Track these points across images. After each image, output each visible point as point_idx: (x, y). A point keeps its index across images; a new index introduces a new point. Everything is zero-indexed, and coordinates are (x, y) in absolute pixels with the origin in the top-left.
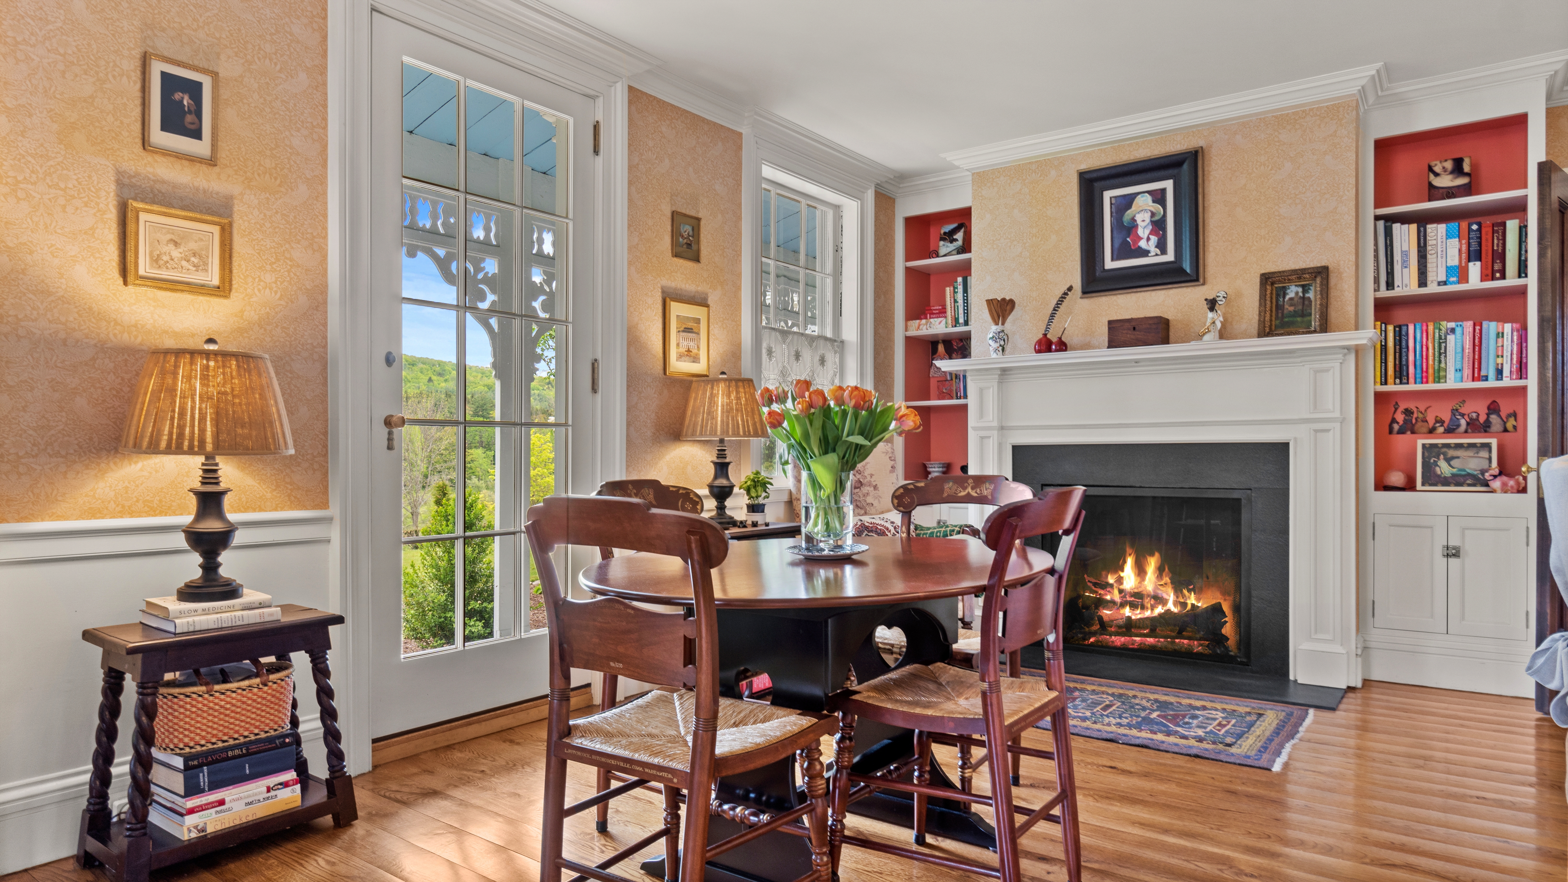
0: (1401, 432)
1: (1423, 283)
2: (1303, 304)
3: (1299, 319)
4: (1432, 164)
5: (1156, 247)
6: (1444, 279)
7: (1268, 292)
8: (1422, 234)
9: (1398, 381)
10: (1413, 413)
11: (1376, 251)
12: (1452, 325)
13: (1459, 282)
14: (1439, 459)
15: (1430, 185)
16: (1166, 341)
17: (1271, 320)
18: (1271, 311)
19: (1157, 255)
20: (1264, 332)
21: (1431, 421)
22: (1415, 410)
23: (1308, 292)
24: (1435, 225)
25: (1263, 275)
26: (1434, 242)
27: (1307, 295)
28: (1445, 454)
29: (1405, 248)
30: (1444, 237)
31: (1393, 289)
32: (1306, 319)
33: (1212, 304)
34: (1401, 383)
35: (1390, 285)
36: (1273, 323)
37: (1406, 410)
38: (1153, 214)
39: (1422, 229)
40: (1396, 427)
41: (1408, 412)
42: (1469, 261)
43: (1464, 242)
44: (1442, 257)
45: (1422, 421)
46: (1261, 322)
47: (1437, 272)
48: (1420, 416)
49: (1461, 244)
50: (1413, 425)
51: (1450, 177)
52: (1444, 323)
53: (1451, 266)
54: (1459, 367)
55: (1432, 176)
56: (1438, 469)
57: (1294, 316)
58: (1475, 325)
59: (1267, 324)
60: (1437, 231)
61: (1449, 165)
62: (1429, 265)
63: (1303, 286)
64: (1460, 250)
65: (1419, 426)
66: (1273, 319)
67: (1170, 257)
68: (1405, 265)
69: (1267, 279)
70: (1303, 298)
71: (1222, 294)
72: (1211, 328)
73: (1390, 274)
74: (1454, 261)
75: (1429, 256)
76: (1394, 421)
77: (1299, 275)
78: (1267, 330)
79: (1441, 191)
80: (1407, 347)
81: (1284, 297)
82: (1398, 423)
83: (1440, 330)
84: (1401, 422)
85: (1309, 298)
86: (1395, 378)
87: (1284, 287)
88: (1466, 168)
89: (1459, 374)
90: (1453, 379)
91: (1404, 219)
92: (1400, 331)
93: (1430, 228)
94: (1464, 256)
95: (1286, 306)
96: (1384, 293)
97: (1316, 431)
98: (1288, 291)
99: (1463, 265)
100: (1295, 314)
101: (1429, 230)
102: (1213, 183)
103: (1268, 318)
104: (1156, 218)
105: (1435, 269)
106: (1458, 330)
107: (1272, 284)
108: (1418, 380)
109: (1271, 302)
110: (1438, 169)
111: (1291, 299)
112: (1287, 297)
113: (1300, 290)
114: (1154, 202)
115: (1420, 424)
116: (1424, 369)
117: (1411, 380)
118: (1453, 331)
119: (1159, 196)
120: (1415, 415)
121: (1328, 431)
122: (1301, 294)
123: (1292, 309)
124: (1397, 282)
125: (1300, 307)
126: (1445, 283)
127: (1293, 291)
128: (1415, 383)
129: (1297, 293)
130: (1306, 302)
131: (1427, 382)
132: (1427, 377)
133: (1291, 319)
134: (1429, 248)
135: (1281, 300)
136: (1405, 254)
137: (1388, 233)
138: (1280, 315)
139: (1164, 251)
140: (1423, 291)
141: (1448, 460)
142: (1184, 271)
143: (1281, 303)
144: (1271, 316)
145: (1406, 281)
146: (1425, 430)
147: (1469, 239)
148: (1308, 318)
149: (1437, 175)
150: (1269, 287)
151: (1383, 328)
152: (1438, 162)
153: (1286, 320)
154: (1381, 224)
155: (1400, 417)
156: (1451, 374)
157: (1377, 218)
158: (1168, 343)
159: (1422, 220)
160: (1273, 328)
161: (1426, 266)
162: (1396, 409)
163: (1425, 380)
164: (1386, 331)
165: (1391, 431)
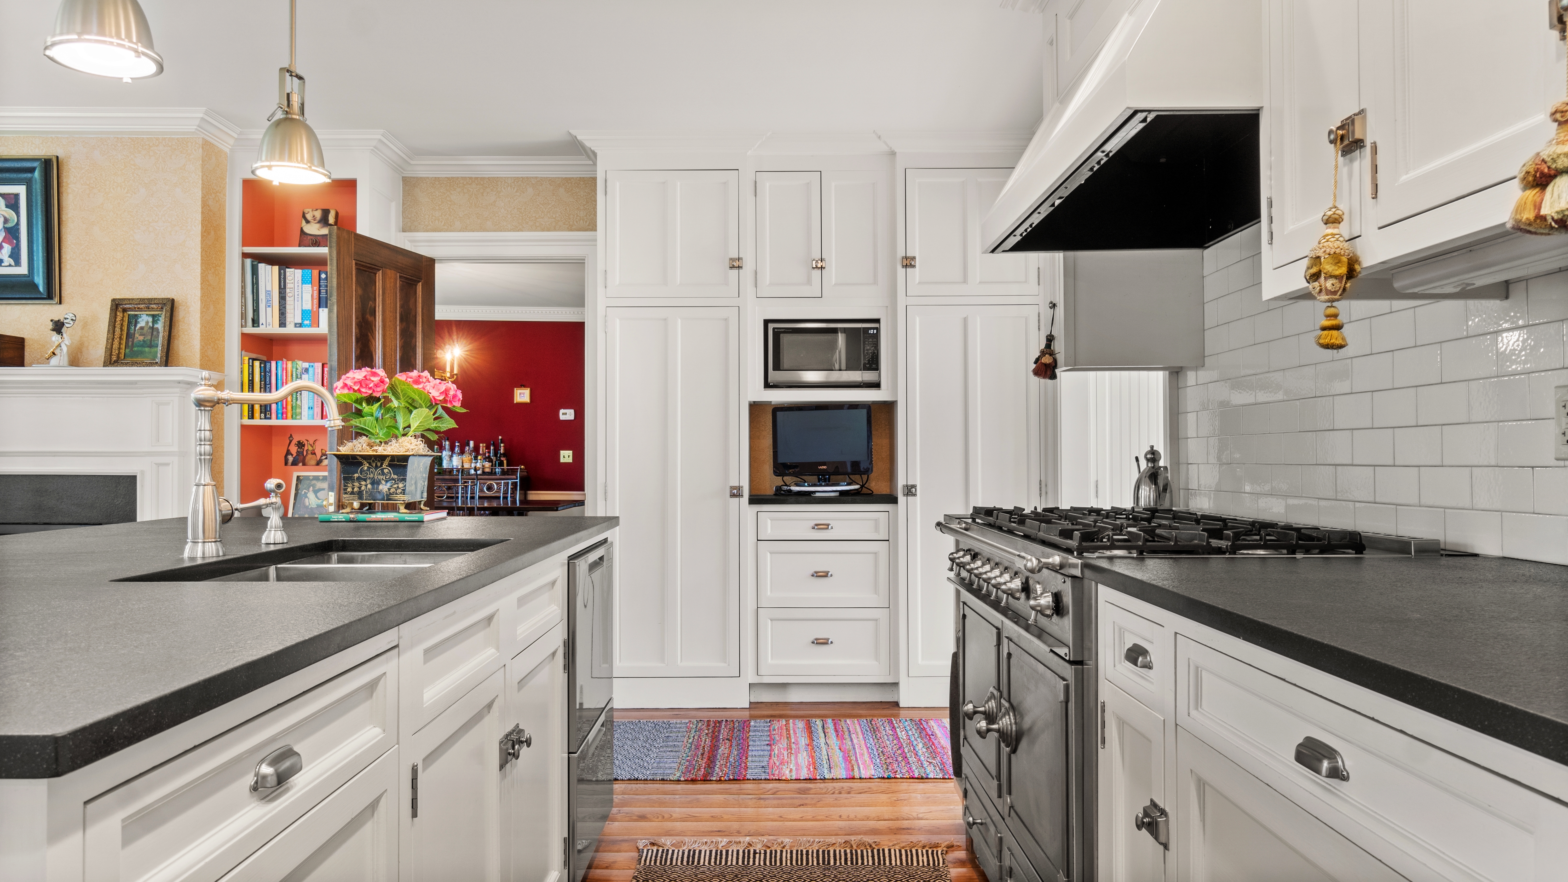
0: (295, 463)
1: (282, 324)
2: (152, 334)
3: (147, 349)
4: (306, 211)
5: (10, 256)
6: (300, 321)
7: (119, 319)
8: (282, 277)
9: (263, 415)
10: (304, 445)
11: (243, 287)
12: (306, 365)
13: (311, 326)
14: (309, 491)
15: (302, 230)
16: (19, 362)
17: (119, 349)
18: (121, 338)
19: (10, 265)
20: (112, 360)
21: (319, 454)
22: (306, 442)
23: (157, 323)
24: (293, 270)
25: (113, 300)
26: (292, 286)
27: (156, 326)
28: (314, 486)
29: (269, 288)
30: (300, 282)
31: (258, 326)
32: (153, 350)
33: (58, 327)
34: (265, 418)
35: (255, 322)
36: (123, 351)
37: (299, 442)
38: (6, 221)
39: (282, 271)
40: (291, 458)
41: (300, 445)
42: (319, 307)
43: (315, 288)
44: (298, 301)
45: (312, 454)
46: (109, 350)
47: (294, 315)
48: (310, 448)
49: (313, 291)
50: (305, 458)
51: (318, 225)
52: (300, 363)
53: (305, 310)
54: (311, 405)
55: (304, 222)
56: (307, 500)
57: (142, 346)
58: (323, 365)
59: (115, 352)
60: (294, 275)
61: (318, 214)
62: (288, 307)
63: (153, 316)
64: (312, 296)
65: (309, 457)
66: (123, 346)
67: (23, 270)
68: (269, 305)
69: (117, 305)
70: (152, 328)
71: (70, 316)
72: (57, 352)
73: (256, 311)
74: (308, 306)
75: (287, 298)
76: (288, 453)
77: (147, 304)
78: (114, 358)
79: (309, 237)
80: (270, 384)
81: (135, 326)
82: (292, 455)
83: (297, 369)
84: (295, 455)
85: (157, 329)
86: (261, 413)
87: (136, 315)
88: (331, 220)
89: (311, 412)
90: (306, 416)
91: (270, 260)
92: (265, 367)
93: (289, 271)
94: (316, 301)
95: (137, 335)
96: (250, 330)
97: (159, 465)
98: (139, 320)
99: (315, 310)
100: (144, 344)
101: (288, 274)
102: (71, 197)
103: (116, 345)
104: (9, 225)
105: (292, 311)
106: (311, 370)
107: (124, 310)
108: (280, 415)
109: (122, 330)
110: (309, 217)
111: (142, 328)
112: (139, 326)
113: (150, 319)
114: (7, 206)
115: (310, 456)
116: (284, 406)
117: (274, 416)
118: (307, 370)
119: (13, 202)
120: (306, 448)
121: (167, 464)
122: (150, 324)
123: (141, 338)
124: (262, 320)
125: (149, 337)
126: (301, 325)
127: (144, 320)
128: (277, 418)
129: (147, 323)
130: (155, 333)
131: (286, 418)
132: (286, 413)
133: (140, 349)
134: (288, 291)
135: (133, 328)
136: (269, 293)
137: (255, 272)
138: (130, 344)
139: (18, 263)
140: (283, 331)
141: (316, 492)
142: (35, 286)
143: (132, 331)
144: (120, 344)
145: (269, 320)
146: (314, 462)
147: (320, 286)
148: (155, 349)
149: (308, 222)
150: (119, 314)
151: (251, 364)
152: (310, 210)
153: (135, 349)
154: (248, 262)
155: (294, 450)
156: (305, 412)
157: (245, 255)
158: (22, 364)
159: (283, 263)
160: (122, 356)
161: (285, 308)
162: (291, 442)
163: (284, 416)
164: (253, 366)
165: (286, 464)
